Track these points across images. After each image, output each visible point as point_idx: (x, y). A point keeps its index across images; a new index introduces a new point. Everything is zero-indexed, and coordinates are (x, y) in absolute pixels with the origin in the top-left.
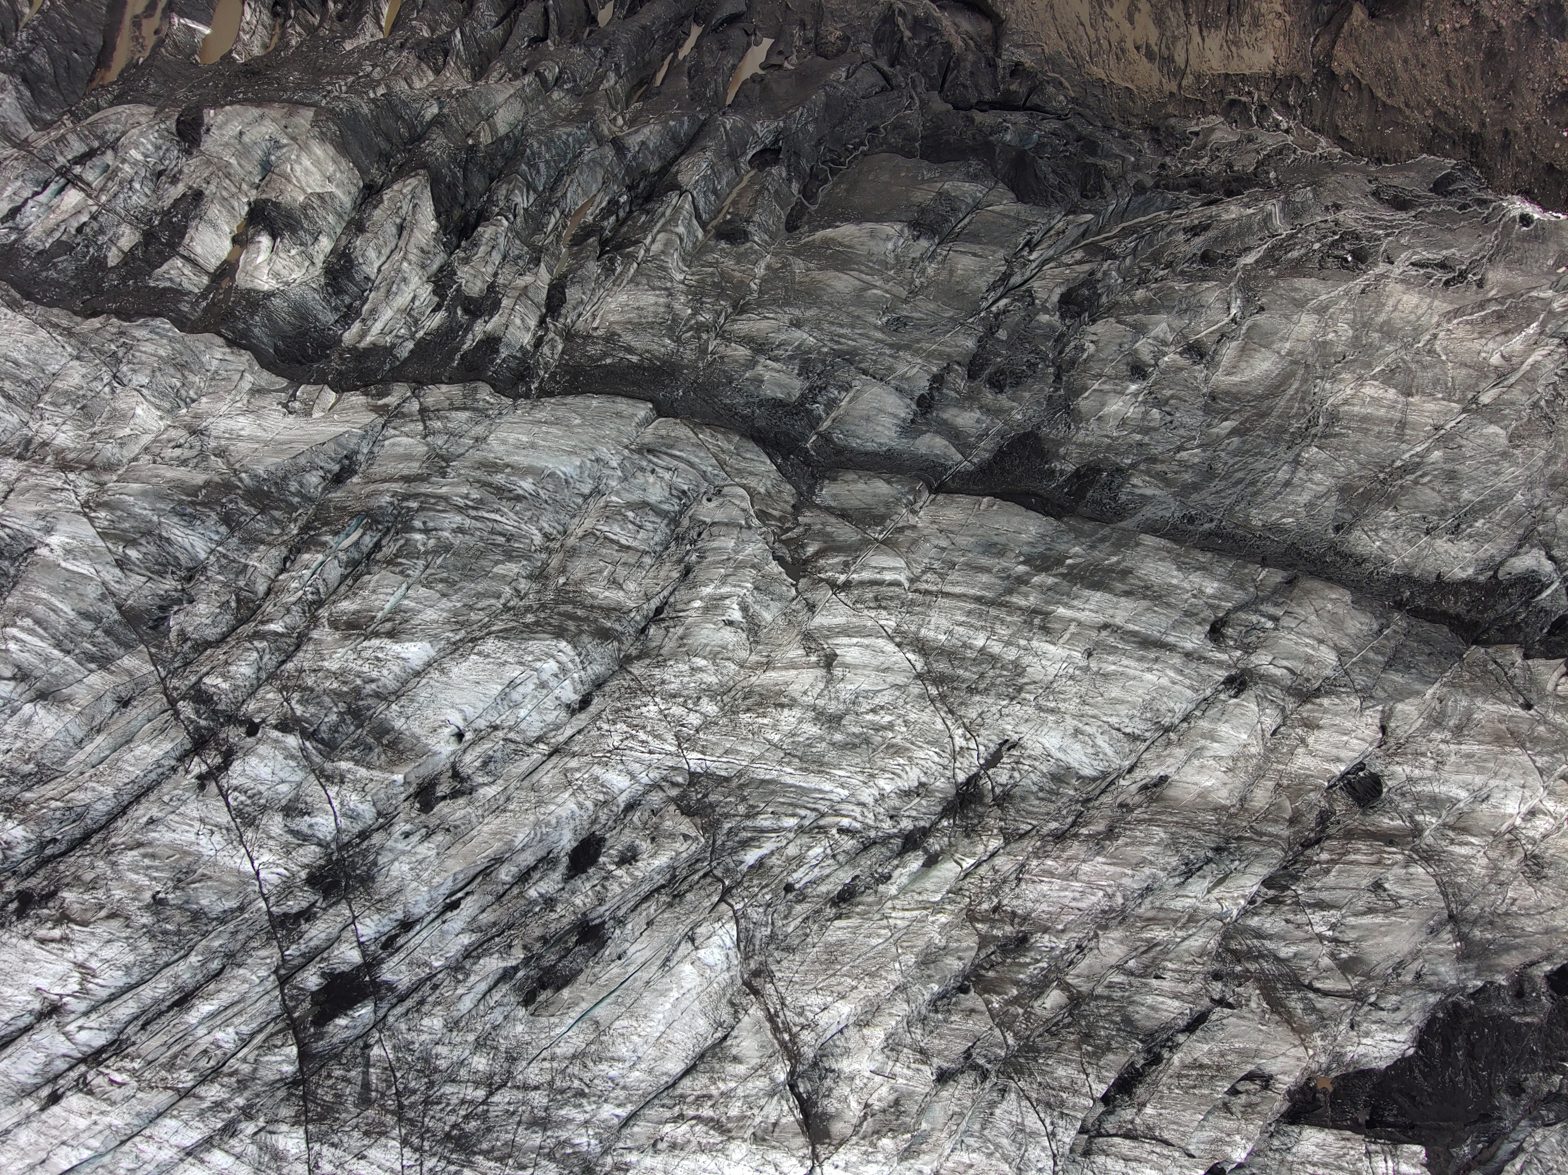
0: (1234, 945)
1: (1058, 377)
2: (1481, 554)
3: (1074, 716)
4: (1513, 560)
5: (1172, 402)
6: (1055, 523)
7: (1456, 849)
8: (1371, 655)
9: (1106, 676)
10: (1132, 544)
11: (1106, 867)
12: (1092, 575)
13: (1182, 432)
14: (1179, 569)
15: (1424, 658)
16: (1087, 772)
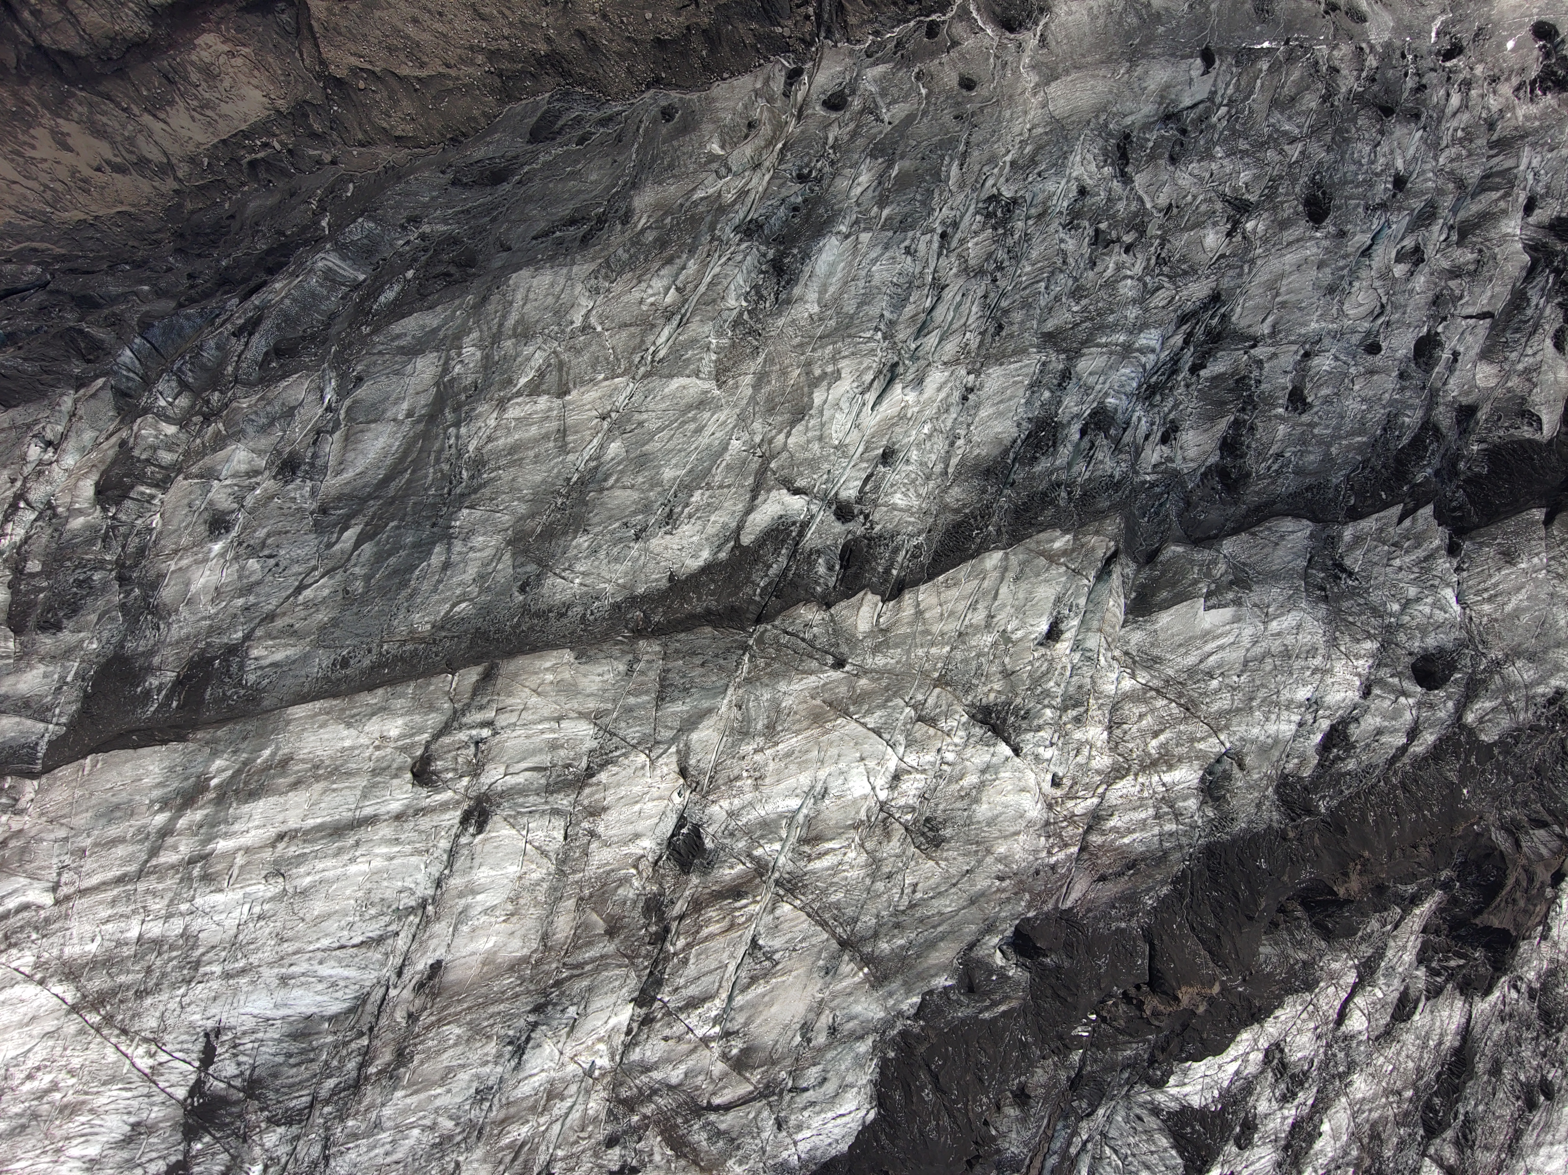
0: (624, 1093)
1: (122, 580)
2: (711, 530)
3: (271, 965)
4: (751, 517)
5: (269, 541)
6: (181, 746)
7: (817, 865)
8: (632, 700)
9: (304, 893)
10: (281, 724)
11: (408, 1101)
12: (246, 783)
13: (296, 568)
14: (349, 725)
15: (699, 671)
16: (335, 1008)
